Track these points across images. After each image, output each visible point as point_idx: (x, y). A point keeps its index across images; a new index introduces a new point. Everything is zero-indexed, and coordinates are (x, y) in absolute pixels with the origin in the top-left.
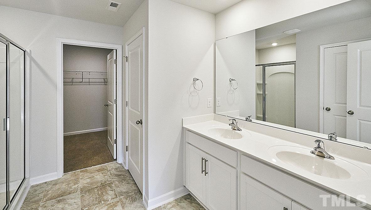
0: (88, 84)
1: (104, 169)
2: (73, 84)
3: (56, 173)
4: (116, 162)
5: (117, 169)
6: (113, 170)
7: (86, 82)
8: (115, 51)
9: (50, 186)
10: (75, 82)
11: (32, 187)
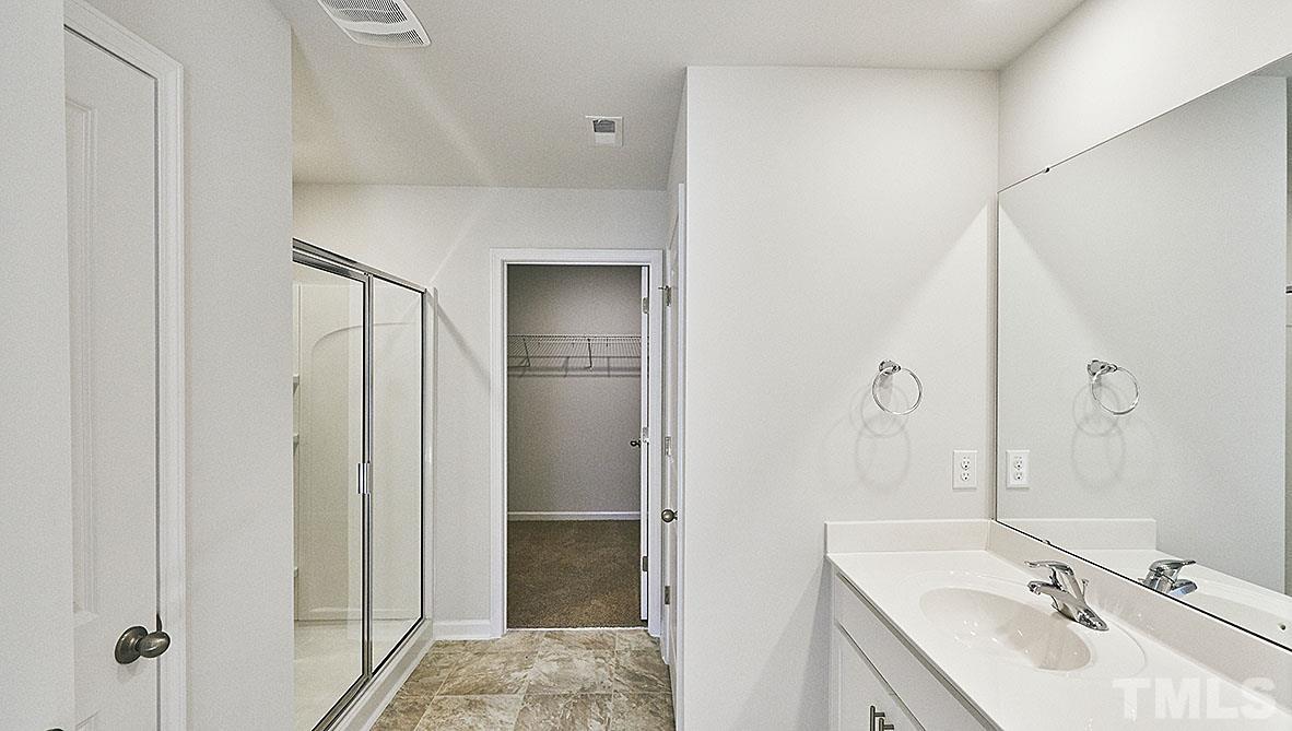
0: (606, 373)
1: (604, 643)
2: (569, 373)
3: (487, 622)
4: (646, 631)
5: (638, 654)
6: (628, 654)
7: (599, 369)
8: (644, 270)
9: (469, 655)
10: (573, 369)
11: (437, 645)
